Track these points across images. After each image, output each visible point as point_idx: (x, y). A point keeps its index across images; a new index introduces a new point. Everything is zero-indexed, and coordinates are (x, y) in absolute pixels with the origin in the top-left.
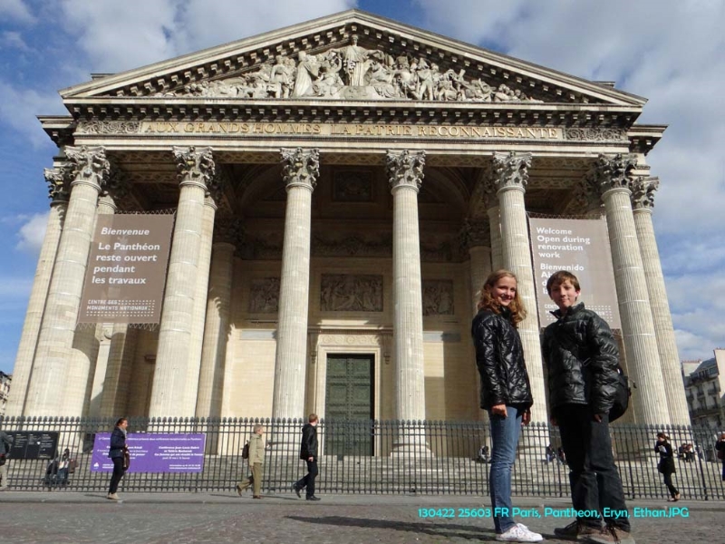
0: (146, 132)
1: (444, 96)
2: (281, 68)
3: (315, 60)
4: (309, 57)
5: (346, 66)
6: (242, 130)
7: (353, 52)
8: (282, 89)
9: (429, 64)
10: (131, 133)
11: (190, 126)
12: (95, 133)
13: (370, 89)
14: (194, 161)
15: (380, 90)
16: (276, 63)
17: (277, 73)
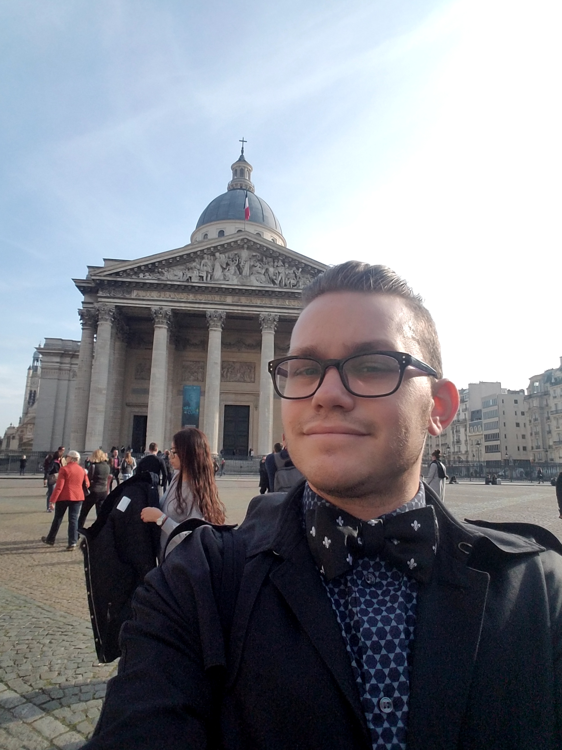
0: (136, 296)
1: (290, 283)
2: (206, 262)
3: (224, 257)
4: (221, 255)
5: (240, 263)
6: (186, 298)
7: (245, 254)
8: (207, 274)
9: (284, 263)
10: (128, 296)
11: (159, 294)
12: (109, 295)
13: (253, 278)
14: (162, 314)
15: (258, 279)
16: (203, 258)
17: (205, 265)
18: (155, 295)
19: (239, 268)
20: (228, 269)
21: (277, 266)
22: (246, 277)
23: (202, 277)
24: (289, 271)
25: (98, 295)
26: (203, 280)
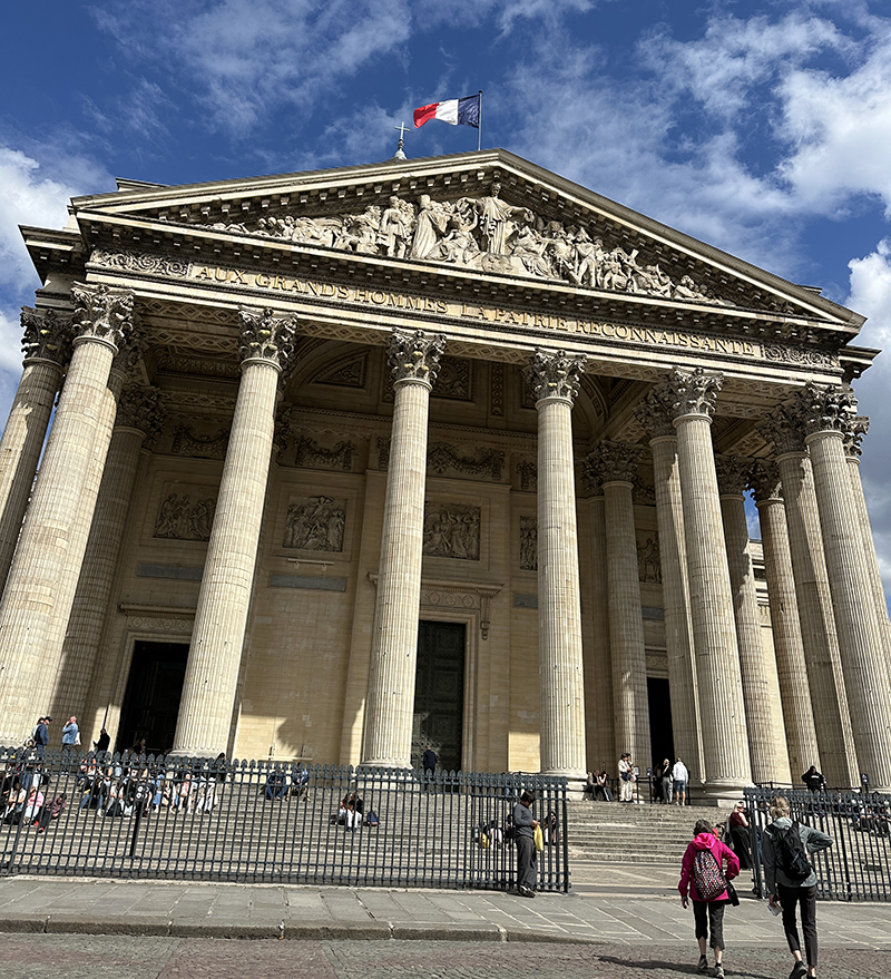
0: (199, 277)
1: (610, 281)
2: (396, 215)
3: (442, 210)
4: (434, 204)
5: (483, 225)
6: (338, 294)
7: (494, 206)
8: (396, 244)
9: (591, 236)
10: (174, 276)
11: (266, 279)
12: (120, 268)
13: (516, 261)
14: (270, 330)
15: (529, 264)
16: (389, 205)
17: (391, 221)
18: (252, 280)
19: (481, 238)
20: (451, 235)
21: (574, 242)
22: (499, 257)
23: (384, 248)
24: (607, 256)
25: (89, 264)
26: (386, 253)
